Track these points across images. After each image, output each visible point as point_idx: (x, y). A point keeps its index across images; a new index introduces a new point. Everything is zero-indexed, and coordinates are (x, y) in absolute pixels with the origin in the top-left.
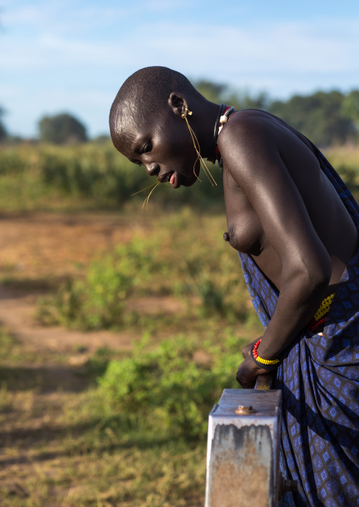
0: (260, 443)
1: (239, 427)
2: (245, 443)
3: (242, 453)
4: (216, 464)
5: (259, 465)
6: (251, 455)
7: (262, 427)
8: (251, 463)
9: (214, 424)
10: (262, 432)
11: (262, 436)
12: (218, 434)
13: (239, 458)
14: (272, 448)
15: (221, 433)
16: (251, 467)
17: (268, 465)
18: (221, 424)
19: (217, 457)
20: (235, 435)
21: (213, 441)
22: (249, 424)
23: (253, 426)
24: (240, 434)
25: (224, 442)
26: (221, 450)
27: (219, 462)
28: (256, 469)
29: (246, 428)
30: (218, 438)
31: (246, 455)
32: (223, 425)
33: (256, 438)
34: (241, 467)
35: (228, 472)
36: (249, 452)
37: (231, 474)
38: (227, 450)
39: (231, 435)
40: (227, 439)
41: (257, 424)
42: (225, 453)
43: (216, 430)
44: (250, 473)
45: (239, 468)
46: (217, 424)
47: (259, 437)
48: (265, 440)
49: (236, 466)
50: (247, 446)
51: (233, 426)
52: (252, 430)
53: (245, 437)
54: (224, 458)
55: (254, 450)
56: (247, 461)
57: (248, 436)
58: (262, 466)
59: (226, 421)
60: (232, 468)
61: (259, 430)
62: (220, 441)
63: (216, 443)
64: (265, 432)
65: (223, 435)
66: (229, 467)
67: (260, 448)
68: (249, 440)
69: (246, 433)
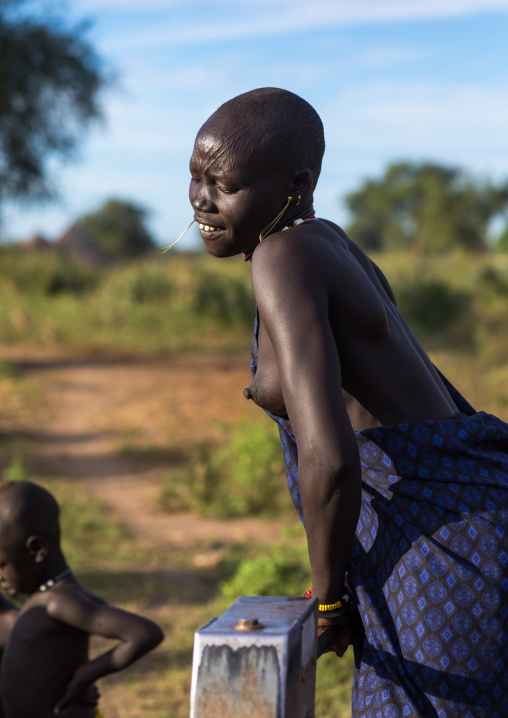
0: (263, 671)
1: (235, 648)
2: (242, 671)
3: (238, 684)
4: (203, 699)
5: (261, 701)
6: (251, 688)
7: (267, 649)
8: (250, 699)
9: (201, 645)
10: (266, 655)
11: (266, 660)
12: (206, 658)
13: (234, 691)
14: (279, 678)
15: (210, 656)
16: (250, 704)
17: (274, 700)
18: (210, 644)
19: (205, 690)
20: (229, 660)
21: (200, 668)
22: (248, 645)
23: (254, 646)
24: (236, 657)
25: (214, 669)
26: (210, 680)
27: (207, 697)
28: (256, 706)
29: (245, 650)
30: (206, 664)
31: (244, 688)
32: (213, 646)
33: (257, 664)
34: (237, 704)
35: (219, 711)
36: (248, 683)
37: (223, 713)
38: (218, 680)
39: (224, 659)
40: (219, 666)
41: (259, 645)
42: (215, 685)
43: (204, 653)
44: (248, 712)
45: (234, 705)
46: (205, 644)
47: (261, 662)
48: (269, 666)
49: (230, 703)
50: (245, 674)
51: (226, 647)
52: (253, 653)
53: (243, 662)
54: (213, 691)
55: (255, 680)
56: (245, 696)
57: (247, 660)
58: (266, 703)
59: (218, 641)
60: (224, 705)
61: (263, 653)
62: (209, 669)
63: (204, 670)
64: (270, 655)
65: (213, 659)
66: (220, 703)
67: (263, 678)
68: (248, 667)
69: (244, 656)
